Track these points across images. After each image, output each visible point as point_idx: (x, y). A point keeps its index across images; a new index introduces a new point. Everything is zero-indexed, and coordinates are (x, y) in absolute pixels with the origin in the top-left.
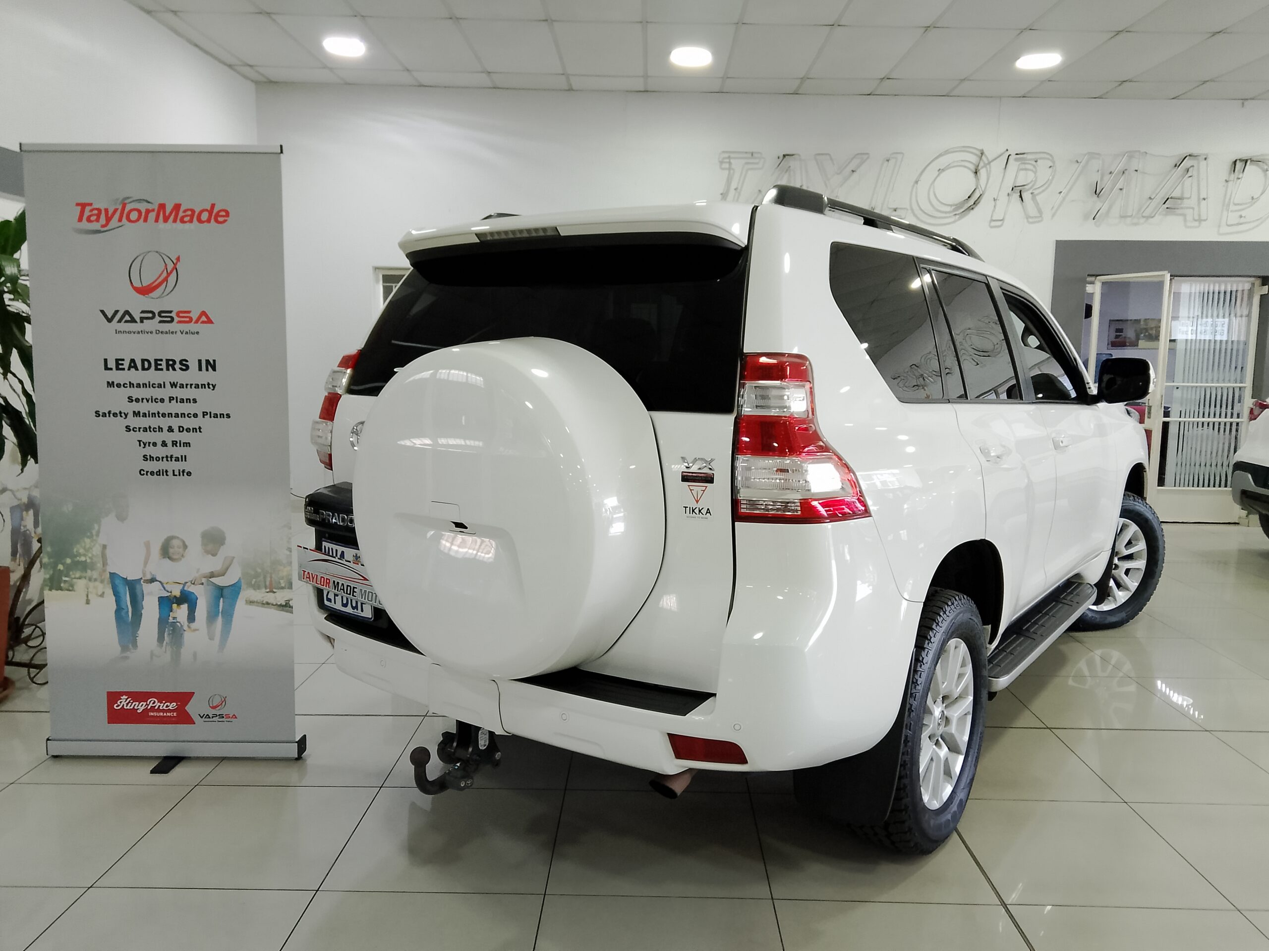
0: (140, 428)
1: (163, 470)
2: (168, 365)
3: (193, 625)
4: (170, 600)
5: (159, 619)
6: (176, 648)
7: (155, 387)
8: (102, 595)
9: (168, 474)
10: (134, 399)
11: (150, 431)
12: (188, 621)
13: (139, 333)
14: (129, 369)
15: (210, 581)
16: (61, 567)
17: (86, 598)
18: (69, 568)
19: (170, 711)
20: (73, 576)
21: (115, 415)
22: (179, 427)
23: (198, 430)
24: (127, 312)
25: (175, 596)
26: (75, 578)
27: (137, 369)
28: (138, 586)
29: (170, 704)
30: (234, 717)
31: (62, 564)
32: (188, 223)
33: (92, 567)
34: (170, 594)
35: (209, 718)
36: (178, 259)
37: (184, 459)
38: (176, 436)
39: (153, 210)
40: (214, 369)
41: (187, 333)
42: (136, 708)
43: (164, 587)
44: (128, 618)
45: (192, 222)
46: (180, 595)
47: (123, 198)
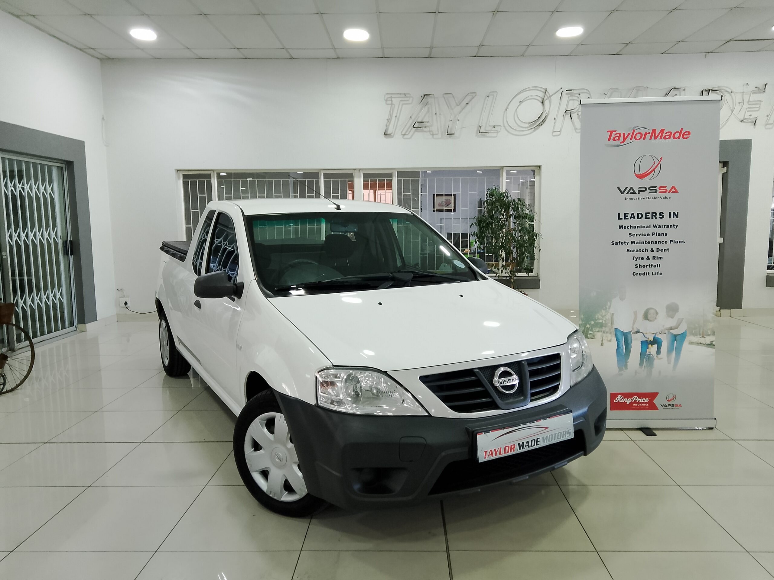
0: (634, 250)
1: (647, 272)
2: (652, 216)
3: (660, 356)
4: (648, 342)
5: (641, 353)
6: (650, 368)
7: (645, 228)
9: (650, 274)
10: (632, 234)
11: (640, 251)
12: (657, 354)
13: (637, 199)
14: (631, 219)
15: (670, 332)
16: (588, 326)
17: (601, 342)
18: (592, 326)
19: (645, 403)
20: (595, 331)
21: (622, 243)
22: (657, 249)
23: (667, 250)
24: (631, 188)
25: (650, 340)
26: (595, 332)
27: (634, 219)
28: (629, 336)
29: (646, 399)
30: (680, 406)
31: (589, 324)
32: (667, 139)
33: (605, 325)
34: (647, 339)
35: (667, 406)
36: (661, 159)
37: (658, 266)
38: (655, 254)
39: (649, 133)
40: (677, 217)
41: (664, 198)
42: (626, 401)
43: (644, 336)
44: (623, 353)
45: (670, 139)
46: (653, 340)
47: (634, 127)
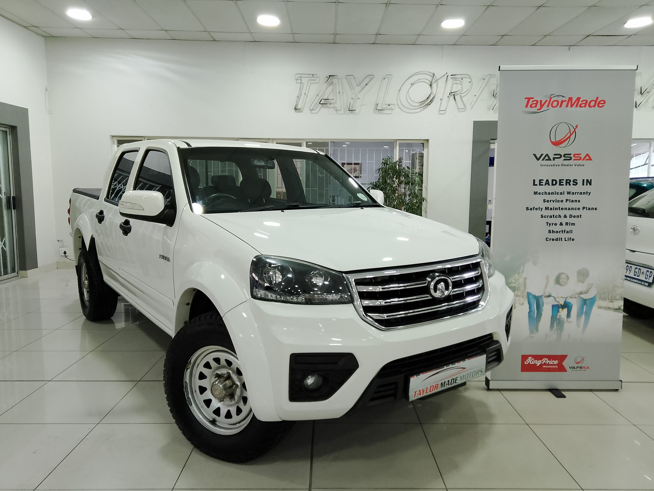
1: (559, 238)
2: (566, 183)
3: (569, 320)
4: (558, 306)
5: (552, 316)
6: (560, 331)
7: (559, 194)
8: (522, 304)
9: (562, 240)
10: (546, 200)
11: (554, 217)
12: (567, 317)
13: (552, 166)
14: (545, 185)
15: (580, 296)
19: (554, 365)
21: (536, 209)
22: (570, 215)
23: (580, 216)
24: (547, 155)
25: (561, 305)
27: (549, 185)
28: (541, 300)
29: (555, 361)
30: (588, 368)
32: (583, 107)
33: (518, 289)
34: (558, 303)
35: (575, 368)
36: (577, 126)
37: (571, 232)
38: (568, 220)
39: (566, 101)
40: (590, 184)
41: (578, 165)
42: (536, 363)
43: (555, 299)
44: (535, 316)
45: (586, 107)
46: (564, 304)
47: (551, 94)
